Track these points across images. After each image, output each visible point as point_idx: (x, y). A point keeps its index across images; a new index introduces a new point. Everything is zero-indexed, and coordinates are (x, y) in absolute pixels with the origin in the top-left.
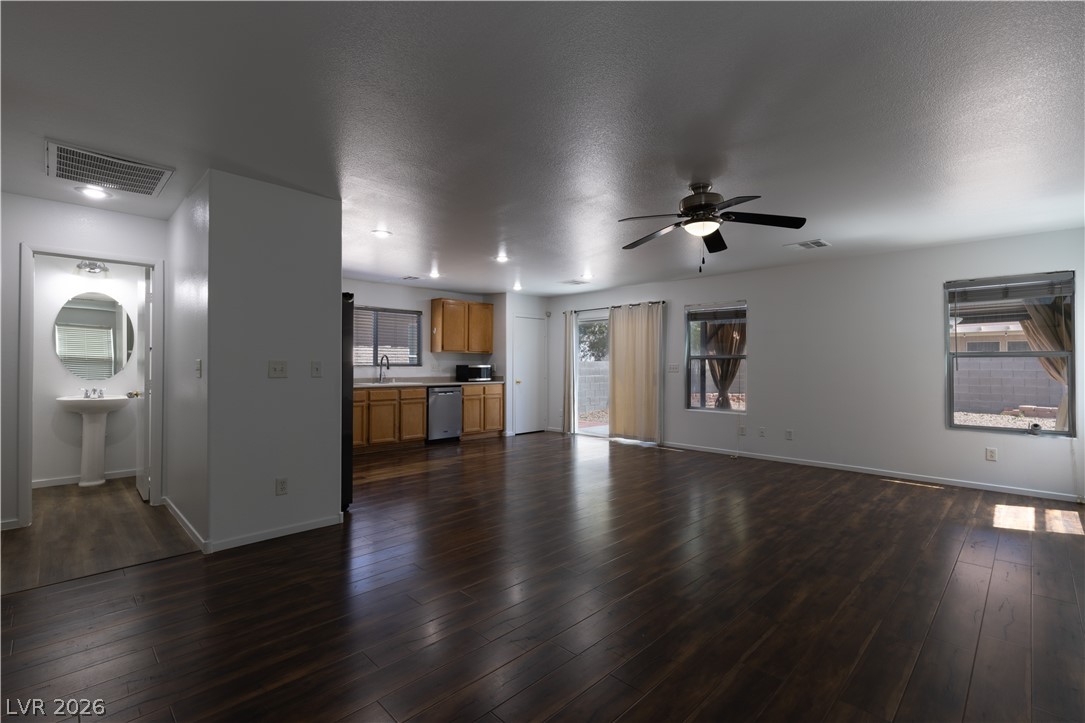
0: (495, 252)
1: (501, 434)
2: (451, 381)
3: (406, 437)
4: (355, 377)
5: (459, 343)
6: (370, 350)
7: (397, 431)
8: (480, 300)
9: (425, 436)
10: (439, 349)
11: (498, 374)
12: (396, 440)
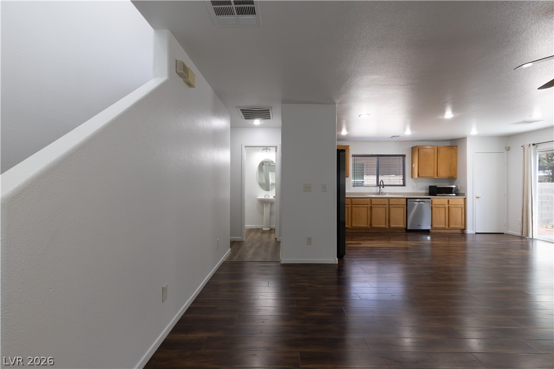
0: (443, 111)
1: (463, 232)
2: (426, 195)
3: (393, 225)
4: (347, 191)
5: (430, 172)
6: (375, 177)
7: (387, 222)
8: (448, 144)
9: (405, 226)
10: (416, 176)
11: (461, 192)
12: (387, 226)
